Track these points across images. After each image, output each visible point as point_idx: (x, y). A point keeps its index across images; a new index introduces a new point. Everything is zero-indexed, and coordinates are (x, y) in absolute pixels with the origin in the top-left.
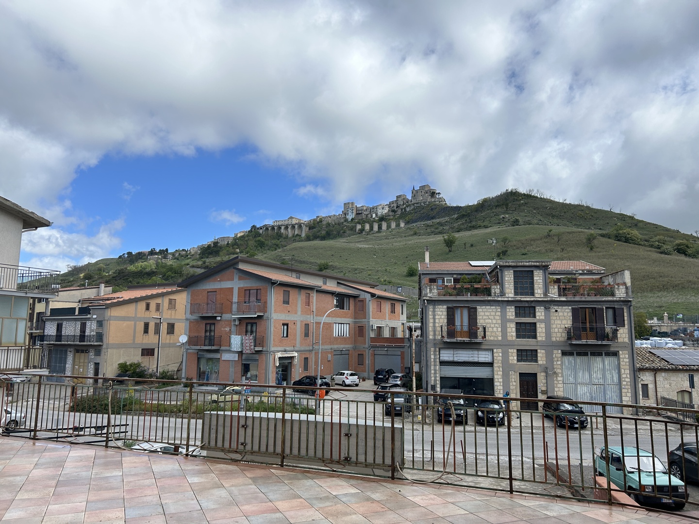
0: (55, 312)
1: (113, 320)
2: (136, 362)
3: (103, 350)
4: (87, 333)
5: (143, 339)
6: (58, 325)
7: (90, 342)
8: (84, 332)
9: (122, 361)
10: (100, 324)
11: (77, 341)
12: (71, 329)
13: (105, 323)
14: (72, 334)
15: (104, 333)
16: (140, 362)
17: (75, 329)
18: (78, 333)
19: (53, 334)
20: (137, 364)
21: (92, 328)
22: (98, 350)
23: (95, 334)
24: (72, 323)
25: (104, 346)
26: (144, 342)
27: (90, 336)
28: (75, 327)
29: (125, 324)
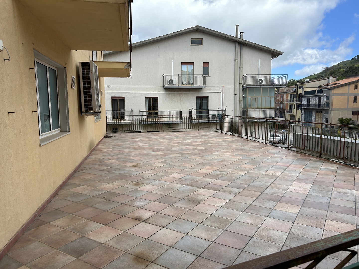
0: (306, 93)
1: (335, 96)
2: (349, 118)
3: (330, 111)
4: (321, 103)
5: (353, 105)
6: (308, 99)
7: (323, 107)
8: (320, 102)
9: (340, 117)
10: (328, 98)
11: (317, 107)
12: (314, 101)
13: (330, 97)
14: (314, 103)
15: (330, 102)
16: (351, 117)
17: (316, 101)
18: (317, 103)
19: (306, 104)
20: (349, 119)
21: (324, 100)
22: (327, 111)
23: (325, 103)
24: (314, 98)
25: (330, 109)
26: (354, 107)
27: (323, 104)
28: (316, 100)
29: (342, 97)
